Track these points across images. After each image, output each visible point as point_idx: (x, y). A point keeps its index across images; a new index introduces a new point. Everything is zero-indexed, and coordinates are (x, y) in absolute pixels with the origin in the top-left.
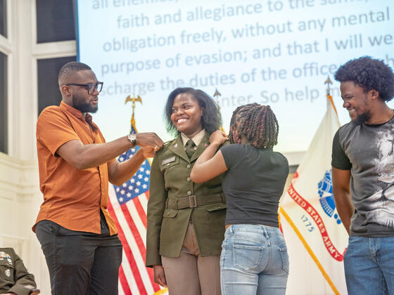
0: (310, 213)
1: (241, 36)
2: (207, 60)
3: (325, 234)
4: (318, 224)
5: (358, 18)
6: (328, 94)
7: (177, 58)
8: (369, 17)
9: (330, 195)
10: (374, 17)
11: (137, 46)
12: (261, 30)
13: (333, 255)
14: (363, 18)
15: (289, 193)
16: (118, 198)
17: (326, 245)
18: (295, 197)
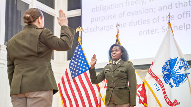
0: (158, 82)
2: (137, 13)
3: (164, 93)
4: (162, 88)
6: (169, 23)
7: (124, 13)
9: (167, 73)
11: (106, 9)
13: (168, 103)
15: (149, 72)
16: (72, 75)
17: (165, 98)
18: (152, 74)
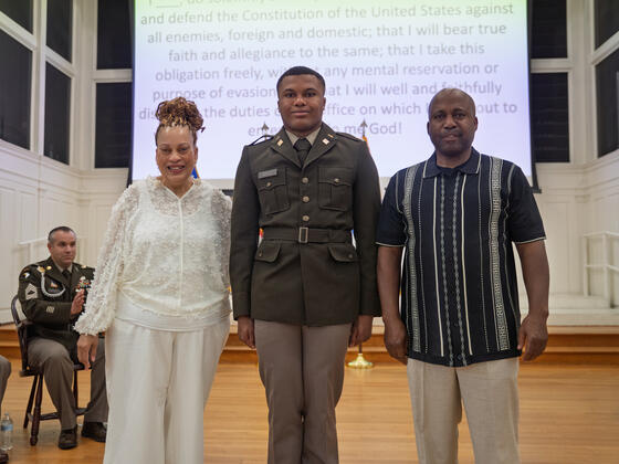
2: (246, 94)
7: (220, 91)
8: (382, 70)
10: (387, 71)
11: (186, 77)
14: (378, 71)
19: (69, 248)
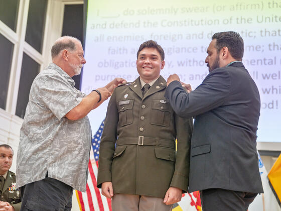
1: (183, 65)
5: (256, 61)
8: (263, 62)
10: (267, 62)
11: (119, 65)
12: (195, 63)
14: (260, 62)
19: (7, 159)
